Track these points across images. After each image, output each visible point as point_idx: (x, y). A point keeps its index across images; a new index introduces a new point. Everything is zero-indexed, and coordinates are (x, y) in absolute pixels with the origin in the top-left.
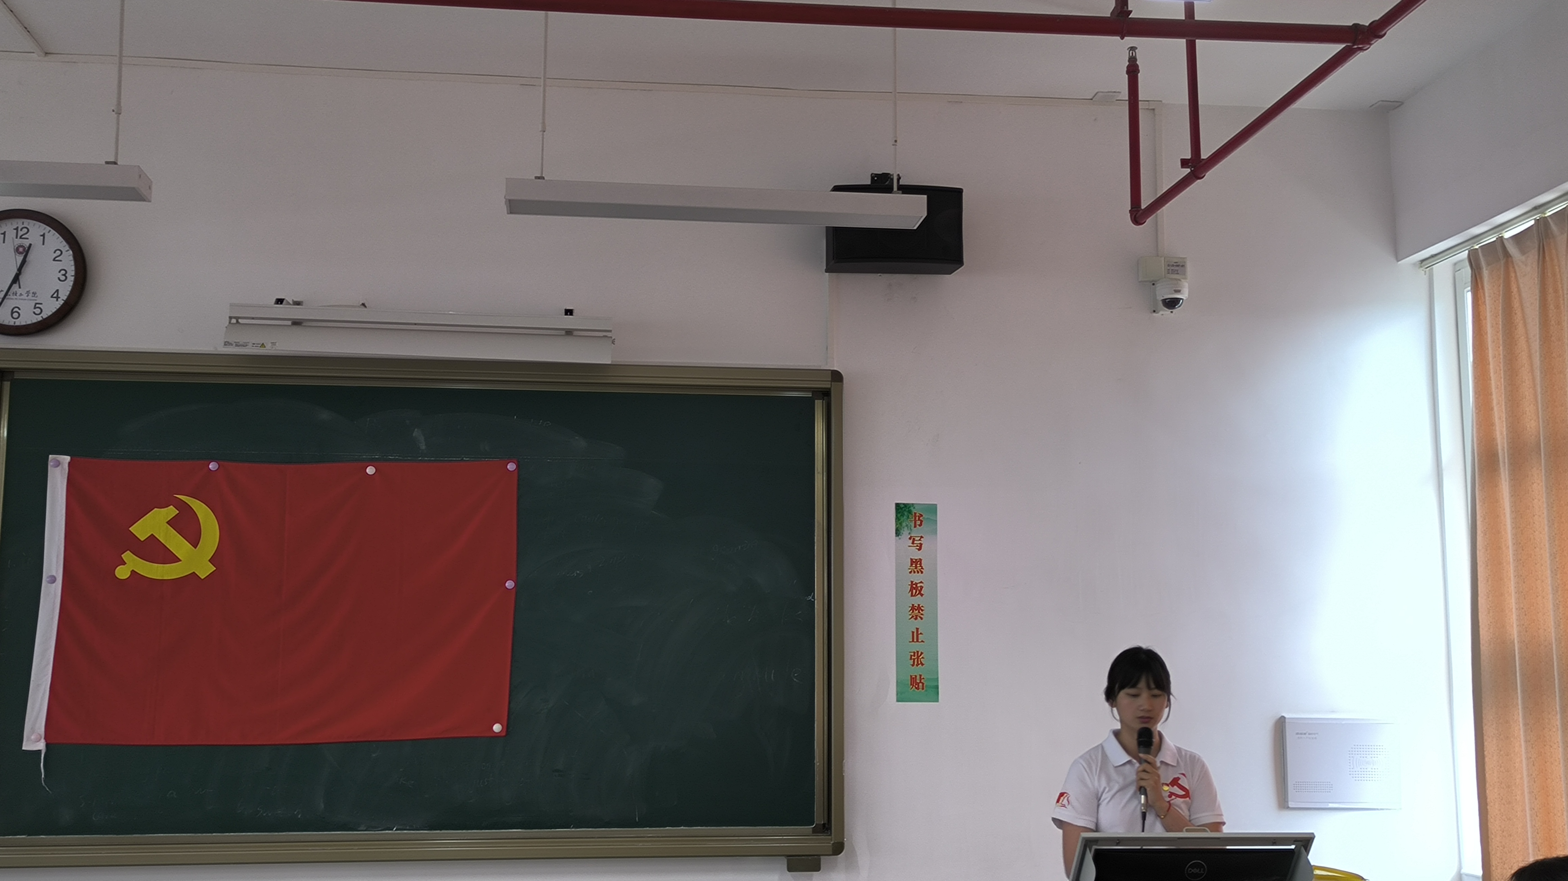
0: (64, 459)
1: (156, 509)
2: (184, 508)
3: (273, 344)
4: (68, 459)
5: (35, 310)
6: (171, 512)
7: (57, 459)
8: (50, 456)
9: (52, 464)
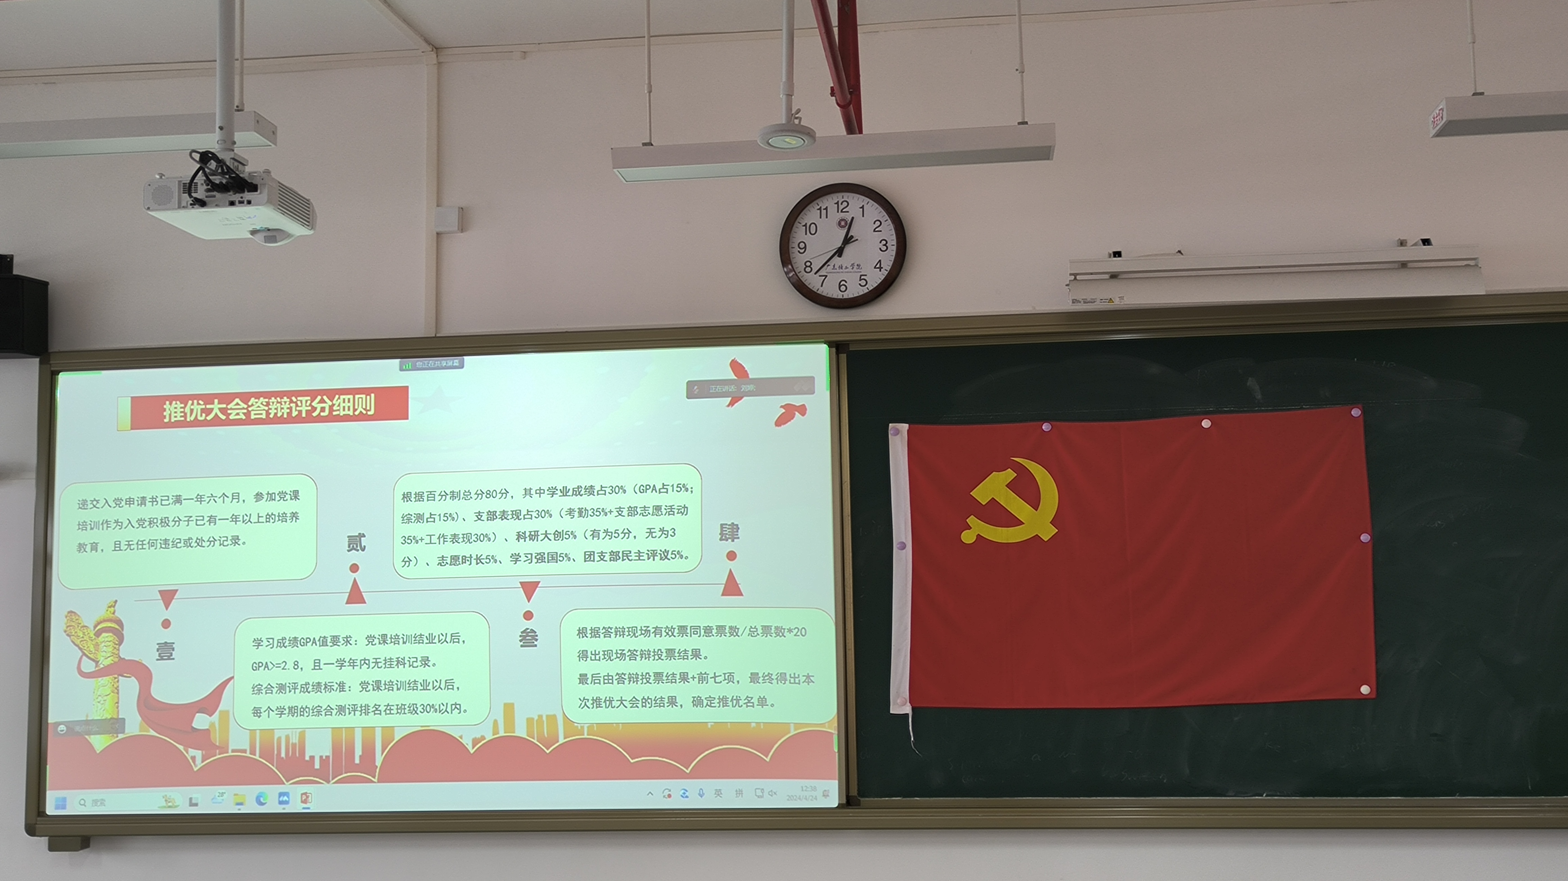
0: (903, 426)
1: (994, 473)
2: (1022, 471)
3: (1121, 298)
4: (905, 426)
5: (860, 282)
6: (1010, 475)
7: (897, 427)
8: (890, 425)
9: (892, 432)
